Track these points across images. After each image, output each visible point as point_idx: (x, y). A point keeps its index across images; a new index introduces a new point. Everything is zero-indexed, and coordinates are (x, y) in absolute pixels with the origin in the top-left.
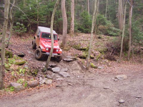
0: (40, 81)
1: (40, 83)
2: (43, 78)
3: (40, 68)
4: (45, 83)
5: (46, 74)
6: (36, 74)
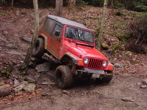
0: (14, 86)
1: (15, 89)
2: (20, 82)
3: (16, 64)
4: (23, 90)
5: (26, 74)
6: (9, 75)
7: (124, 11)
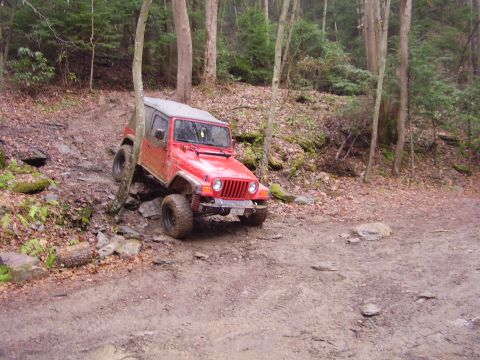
0: (98, 245)
1: (100, 252)
2: (110, 237)
3: (100, 203)
4: (115, 253)
5: (121, 222)
6: (87, 224)
7: (312, 94)
